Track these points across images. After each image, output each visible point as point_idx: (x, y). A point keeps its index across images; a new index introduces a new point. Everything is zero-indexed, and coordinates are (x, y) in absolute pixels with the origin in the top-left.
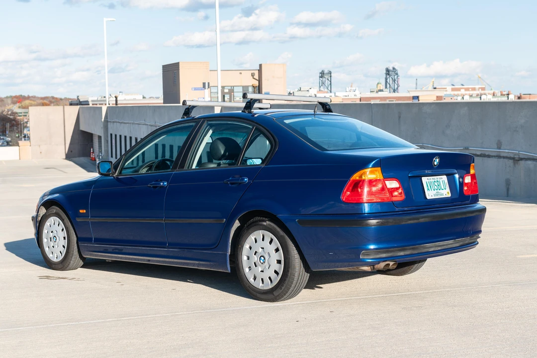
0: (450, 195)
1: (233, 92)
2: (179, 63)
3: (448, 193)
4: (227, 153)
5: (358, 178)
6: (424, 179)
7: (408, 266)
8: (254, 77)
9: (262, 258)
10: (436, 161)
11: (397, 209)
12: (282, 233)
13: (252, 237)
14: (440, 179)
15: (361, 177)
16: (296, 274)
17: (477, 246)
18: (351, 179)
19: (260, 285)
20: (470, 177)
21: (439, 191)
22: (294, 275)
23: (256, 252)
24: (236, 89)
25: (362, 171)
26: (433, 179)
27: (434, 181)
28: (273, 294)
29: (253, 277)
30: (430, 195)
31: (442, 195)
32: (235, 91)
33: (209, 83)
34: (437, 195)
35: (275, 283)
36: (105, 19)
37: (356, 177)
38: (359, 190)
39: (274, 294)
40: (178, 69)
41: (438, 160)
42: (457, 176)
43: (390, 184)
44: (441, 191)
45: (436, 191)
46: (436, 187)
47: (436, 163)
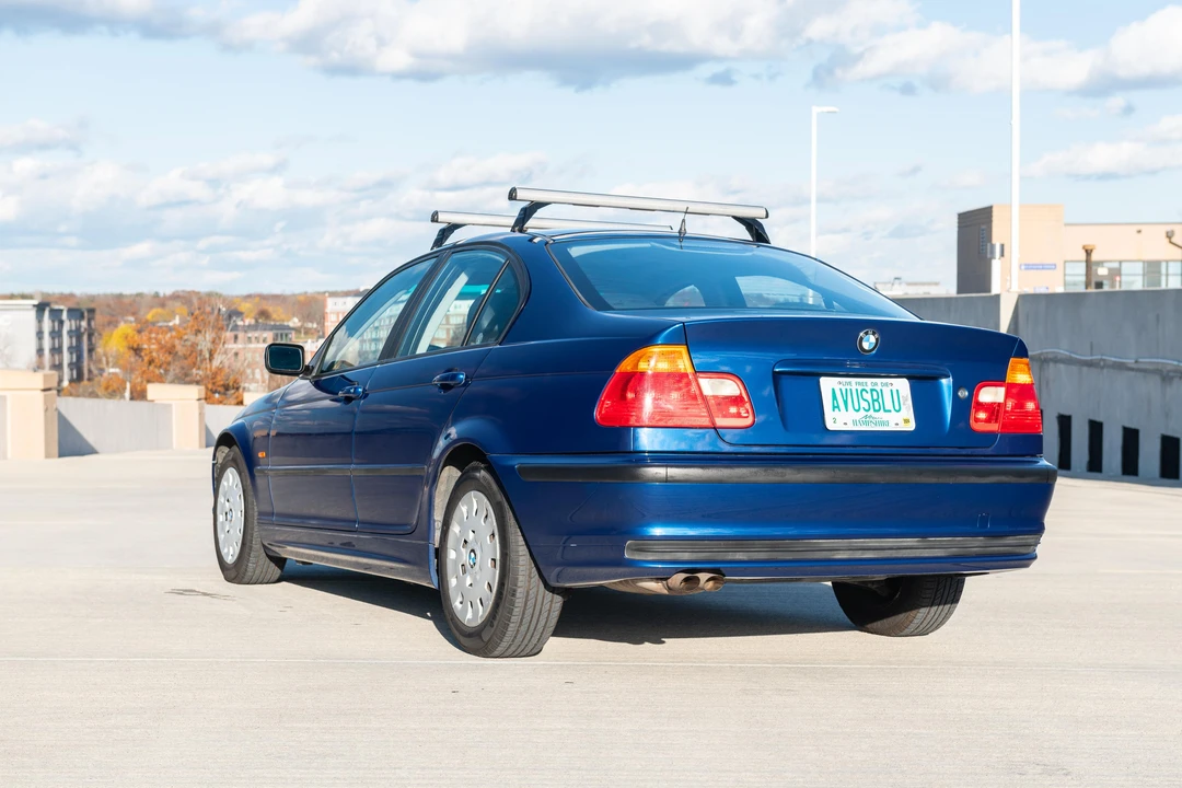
0: (911, 426)
1: (1120, 275)
2: (991, 207)
3: (907, 421)
5: (629, 369)
6: (828, 384)
8: (1173, 240)
9: (473, 555)
10: (869, 341)
11: (727, 448)
12: (500, 497)
13: (463, 507)
14: (886, 384)
15: (636, 365)
16: (520, 593)
18: (618, 371)
19: (468, 617)
20: (1002, 391)
21: (875, 415)
22: (514, 595)
23: (465, 541)
24: (1126, 268)
25: (638, 353)
26: (859, 384)
27: (860, 388)
28: (481, 637)
29: (460, 599)
30: (841, 420)
31: (884, 423)
32: (1123, 272)
34: (867, 423)
35: (487, 610)
36: (816, 110)
37: (626, 365)
38: (630, 395)
40: (989, 221)
41: (872, 339)
42: (946, 383)
43: (712, 387)
44: (882, 415)
45: (862, 413)
46: (864, 404)
47: (866, 345)
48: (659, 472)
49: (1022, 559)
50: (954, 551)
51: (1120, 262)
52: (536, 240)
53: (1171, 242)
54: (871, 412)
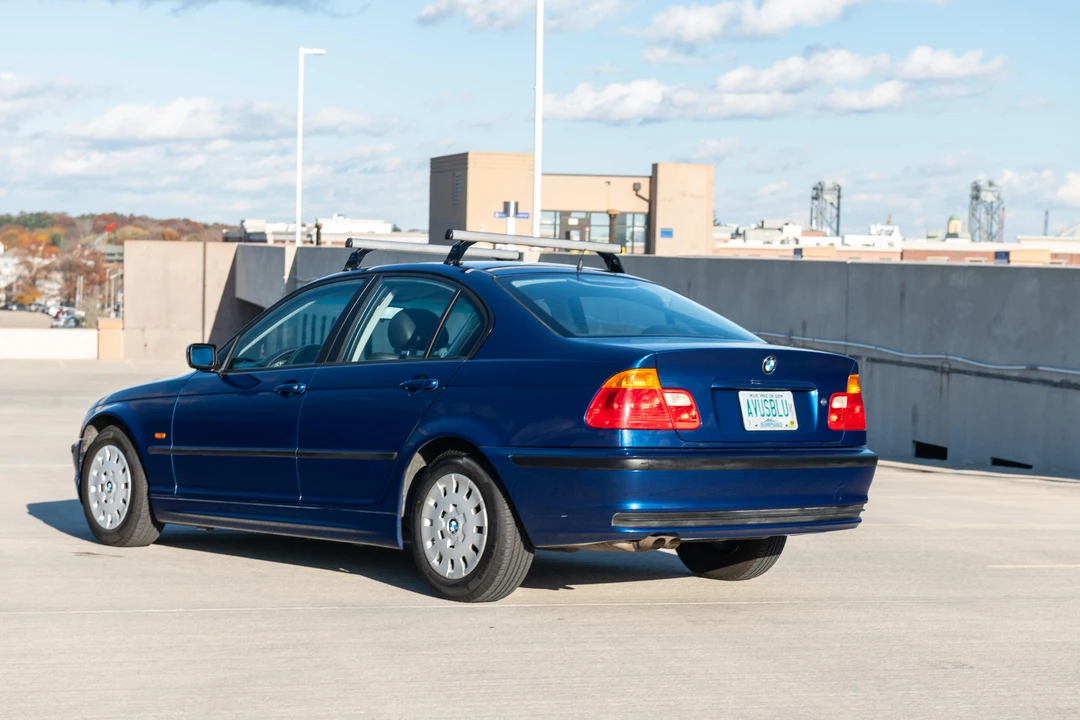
0: (795, 427)
1: (590, 226)
2: (467, 154)
3: (792, 423)
4: (419, 338)
5: (614, 385)
6: (744, 397)
7: (745, 561)
8: (640, 193)
9: (454, 523)
10: (770, 365)
11: (684, 444)
12: (486, 478)
13: (440, 486)
14: (778, 396)
15: (620, 383)
16: (507, 553)
17: (860, 525)
18: (604, 387)
19: (448, 572)
20: (845, 399)
21: (774, 418)
22: (503, 554)
23: (444, 513)
24: (595, 219)
25: (622, 374)
26: (762, 396)
27: (763, 399)
28: (467, 587)
29: (437, 557)
30: (752, 423)
31: (779, 425)
32: (593, 222)
33: (517, 204)
34: (768, 425)
35: (472, 567)
36: (303, 51)
37: (611, 383)
38: (616, 406)
39: (468, 589)
40: (465, 168)
41: (772, 363)
42: (814, 393)
43: (674, 399)
44: (777, 418)
45: (766, 418)
46: (767, 411)
47: (768, 368)
48: (636, 462)
49: (852, 521)
50: (818, 517)
51: (590, 213)
52: (468, 272)
53: (637, 195)
54: (771, 417)
